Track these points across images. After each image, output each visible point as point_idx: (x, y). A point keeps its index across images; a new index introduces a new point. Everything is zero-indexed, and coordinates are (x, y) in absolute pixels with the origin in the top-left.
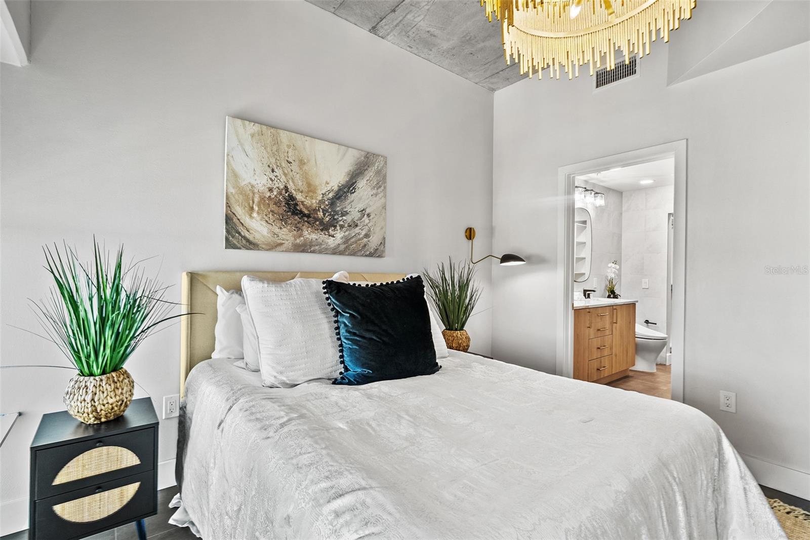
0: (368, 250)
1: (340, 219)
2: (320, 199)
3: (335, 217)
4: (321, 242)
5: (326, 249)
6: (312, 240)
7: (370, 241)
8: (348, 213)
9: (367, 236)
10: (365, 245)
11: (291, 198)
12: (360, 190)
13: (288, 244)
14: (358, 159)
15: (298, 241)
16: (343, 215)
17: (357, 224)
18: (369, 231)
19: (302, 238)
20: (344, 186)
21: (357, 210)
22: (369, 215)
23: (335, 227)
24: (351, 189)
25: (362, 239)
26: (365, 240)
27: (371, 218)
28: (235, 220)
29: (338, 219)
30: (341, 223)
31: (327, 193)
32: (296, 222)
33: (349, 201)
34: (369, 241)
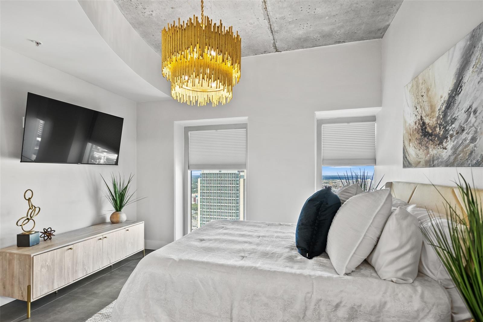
0: (474, 159)
1: (450, 128)
2: (438, 115)
3: (447, 128)
4: (438, 156)
5: (442, 162)
6: (434, 155)
7: (478, 145)
8: (456, 119)
9: (473, 140)
10: (472, 152)
11: (424, 123)
12: (466, 85)
13: (423, 162)
14: (464, 49)
15: (427, 158)
16: (452, 123)
17: (464, 128)
18: (476, 132)
19: (429, 155)
20: (452, 91)
21: (463, 111)
22: (475, 112)
23: (447, 138)
24: (458, 89)
25: (468, 145)
26: (472, 145)
27: (477, 114)
28: (405, 150)
29: (449, 129)
30: (451, 132)
31: (442, 106)
32: (426, 142)
33: (456, 105)
34: (475, 146)
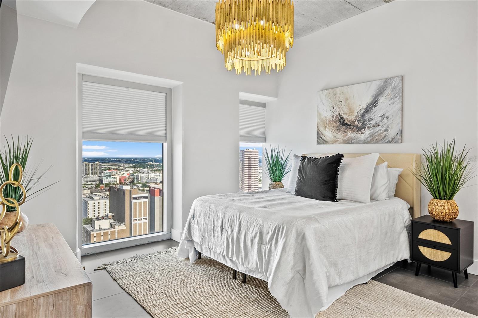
0: (387, 139)
1: (368, 123)
2: (356, 115)
3: (365, 123)
4: (357, 137)
5: (360, 141)
6: (352, 137)
7: (389, 133)
8: (373, 119)
9: (386, 130)
10: (385, 137)
11: (342, 118)
12: (381, 103)
13: (341, 140)
14: (379, 85)
15: (345, 138)
16: (369, 121)
17: (379, 124)
18: (388, 127)
19: (347, 137)
20: (370, 104)
21: (379, 116)
22: (387, 118)
23: (365, 128)
24: (375, 105)
25: (383, 133)
26: (385, 133)
27: (389, 119)
28: (320, 133)
29: (366, 123)
30: (368, 125)
31: (360, 111)
32: (344, 129)
33: (373, 112)
34: (387, 134)
